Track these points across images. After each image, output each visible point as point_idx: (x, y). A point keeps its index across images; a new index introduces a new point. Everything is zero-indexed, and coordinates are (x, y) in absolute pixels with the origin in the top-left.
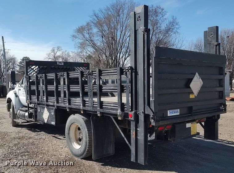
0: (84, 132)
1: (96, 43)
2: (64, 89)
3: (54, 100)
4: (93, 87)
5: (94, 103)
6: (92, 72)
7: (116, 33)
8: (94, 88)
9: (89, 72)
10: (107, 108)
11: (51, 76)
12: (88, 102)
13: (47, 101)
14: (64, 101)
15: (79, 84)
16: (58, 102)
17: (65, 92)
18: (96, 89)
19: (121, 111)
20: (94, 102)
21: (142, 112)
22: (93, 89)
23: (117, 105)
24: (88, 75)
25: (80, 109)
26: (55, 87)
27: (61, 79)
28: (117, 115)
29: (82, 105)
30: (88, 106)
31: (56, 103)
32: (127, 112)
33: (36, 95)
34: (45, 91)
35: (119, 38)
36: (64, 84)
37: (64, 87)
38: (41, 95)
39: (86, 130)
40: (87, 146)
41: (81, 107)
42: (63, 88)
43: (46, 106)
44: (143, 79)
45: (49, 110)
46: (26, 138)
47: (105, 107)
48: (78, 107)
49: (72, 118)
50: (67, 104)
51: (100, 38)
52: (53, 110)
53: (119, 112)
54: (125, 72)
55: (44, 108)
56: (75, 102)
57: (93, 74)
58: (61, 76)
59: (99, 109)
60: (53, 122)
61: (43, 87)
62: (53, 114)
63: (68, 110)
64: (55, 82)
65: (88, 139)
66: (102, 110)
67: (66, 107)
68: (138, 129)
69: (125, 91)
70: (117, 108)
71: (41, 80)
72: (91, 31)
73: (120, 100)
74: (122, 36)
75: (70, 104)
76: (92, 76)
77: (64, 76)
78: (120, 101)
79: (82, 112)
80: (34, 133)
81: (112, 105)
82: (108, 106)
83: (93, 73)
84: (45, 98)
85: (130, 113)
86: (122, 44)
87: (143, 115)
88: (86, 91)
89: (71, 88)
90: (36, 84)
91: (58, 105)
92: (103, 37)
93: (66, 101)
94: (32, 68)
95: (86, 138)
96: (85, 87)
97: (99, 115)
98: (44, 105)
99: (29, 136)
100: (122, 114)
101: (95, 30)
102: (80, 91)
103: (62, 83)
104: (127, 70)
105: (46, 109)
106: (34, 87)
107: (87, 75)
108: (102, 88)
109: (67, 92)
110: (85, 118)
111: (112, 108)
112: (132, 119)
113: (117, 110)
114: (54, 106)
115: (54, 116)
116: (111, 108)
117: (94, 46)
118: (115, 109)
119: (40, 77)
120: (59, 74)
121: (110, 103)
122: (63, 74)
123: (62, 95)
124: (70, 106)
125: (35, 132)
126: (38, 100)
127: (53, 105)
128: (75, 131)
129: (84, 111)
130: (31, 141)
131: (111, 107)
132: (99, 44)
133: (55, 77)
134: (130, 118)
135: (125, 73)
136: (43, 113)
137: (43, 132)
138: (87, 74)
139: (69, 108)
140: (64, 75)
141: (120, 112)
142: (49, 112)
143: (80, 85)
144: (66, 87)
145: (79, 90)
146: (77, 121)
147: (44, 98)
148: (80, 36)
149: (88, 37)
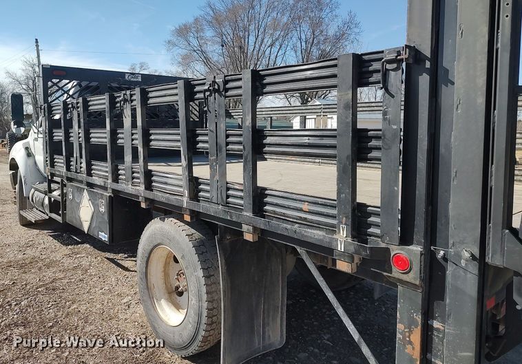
0: (194, 279)
1: (211, 56)
2: (133, 140)
3: (107, 172)
4: (227, 136)
5: (230, 192)
6: (226, 82)
7: (247, 40)
8: (230, 139)
9: (214, 82)
10: (284, 215)
11: (100, 103)
12: (208, 184)
13: (89, 174)
14: (133, 178)
15: (176, 125)
16: (116, 179)
17: (135, 150)
18: (240, 143)
19: (353, 237)
20: (228, 189)
21: (472, 255)
22: (227, 144)
23: (334, 212)
24: (210, 95)
25: (180, 208)
26: (108, 135)
27: (125, 111)
28: (330, 251)
29: (189, 194)
30: (208, 200)
31: (110, 181)
32: (383, 245)
33: (64, 154)
34: (83, 146)
35: (251, 48)
36: (134, 125)
37: (133, 134)
38: (75, 156)
39: (200, 273)
40: (203, 327)
41: (185, 201)
42: (129, 137)
43: (86, 187)
44: (481, 100)
45: (93, 198)
46: (40, 264)
47: (275, 212)
48: (173, 200)
49: (155, 228)
50: (142, 188)
51: (218, 48)
52: (102, 198)
53: (342, 239)
54: (377, 71)
55: (81, 190)
56: (166, 183)
57: (227, 90)
58: (125, 100)
59: (248, 214)
60: (103, 234)
61: (79, 133)
62: (103, 209)
63: (143, 205)
64: (108, 121)
65: (205, 305)
66: (261, 223)
67: (137, 197)
68: (436, 324)
69: (374, 154)
70: (334, 222)
71: (75, 113)
72: (202, 34)
73: (349, 191)
74: (257, 46)
75: (149, 187)
76: (226, 97)
77: (132, 101)
78: (346, 195)
79: (187, 218)
80: (64, 248)
81: (306, 207)
82: (288, 208)
83: (227, 86)
84: (84, 165)
85: (396, 250)
86: (258, 59)
87: (474, 269)
88: (203, 148)
89: (152, 137)
90: (62, 125)
91: (116, 186)
92: (223, 46)
93: (138, 178)
94: (61, 85)
95: (200, 300)
96: (198, 135)
97: (249, 237)
98: (81, 182)
99: (48, 258)
100: (357, 252)
101: (209, 33)
102: (181, 149)
103: (127, 122)
104: (390, 62)
105: (85, 194)
106: (59, 135)
107: (207, 93)
108: (265, 141)
109: (140, 150)
110: (197, 235)
111: (305, 219)
112: (413, 277)
113: (332, 229)
114: (104, 188)
115: (106, 217)
116: (301, 218)
117: (207, 61)
118: (319, 223)
119: (73, 107)
120: (120, 96)
121: (294, 196)
122: (131, 95)
123: (128, 158)
124: (150, 195)
125: (67, 245)
126: (68, 169)
127: (103, 184)
128: (166, 265)
129: (194, 214)
130: (49, 274)
131: (303, 215)
132: (215, 59)
133: (107, 104)
134: (396, 273)
135: (377, 77)
136: (79, 204)
137: (88, 246)
138: (208, 90)
139: (147, 199)
140: (134, 97)
141: (349, 240)
142: (93, 203)
143: (182, 129)
144: (138, 136)
145: (179, 144)
146: (171, 240)
147: (82, 165)
148: (183, 43)
149: (196, 45)
